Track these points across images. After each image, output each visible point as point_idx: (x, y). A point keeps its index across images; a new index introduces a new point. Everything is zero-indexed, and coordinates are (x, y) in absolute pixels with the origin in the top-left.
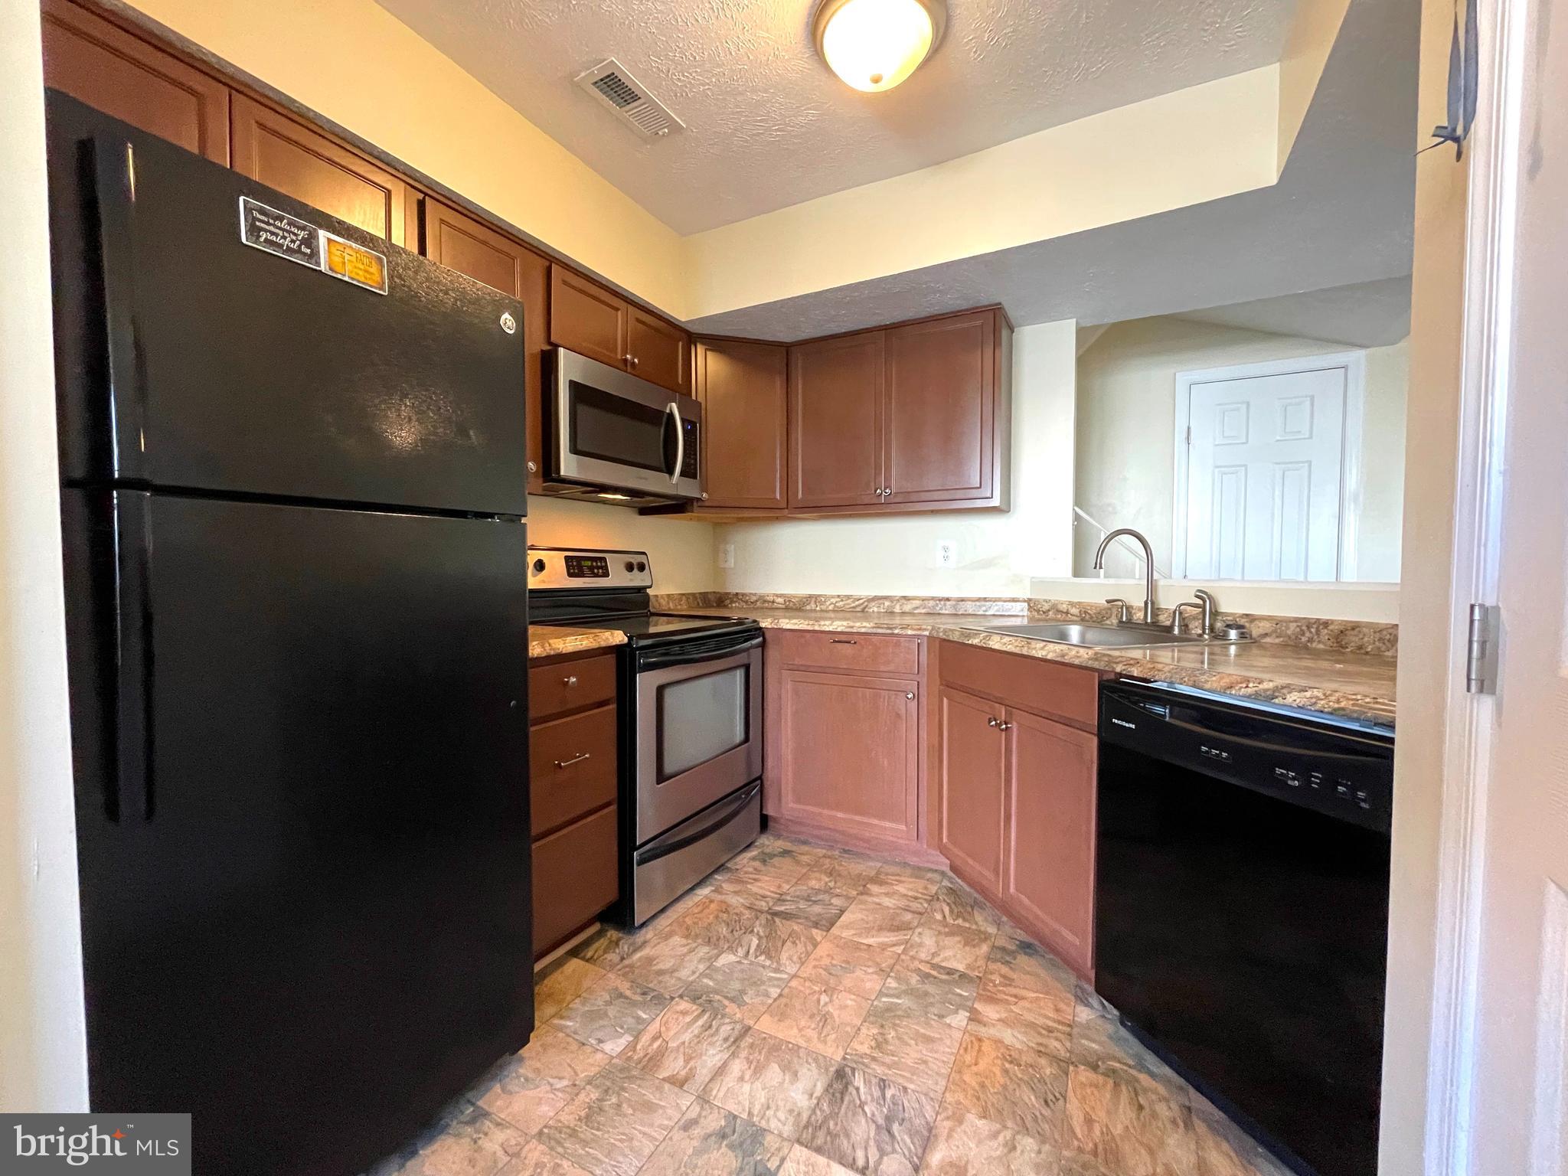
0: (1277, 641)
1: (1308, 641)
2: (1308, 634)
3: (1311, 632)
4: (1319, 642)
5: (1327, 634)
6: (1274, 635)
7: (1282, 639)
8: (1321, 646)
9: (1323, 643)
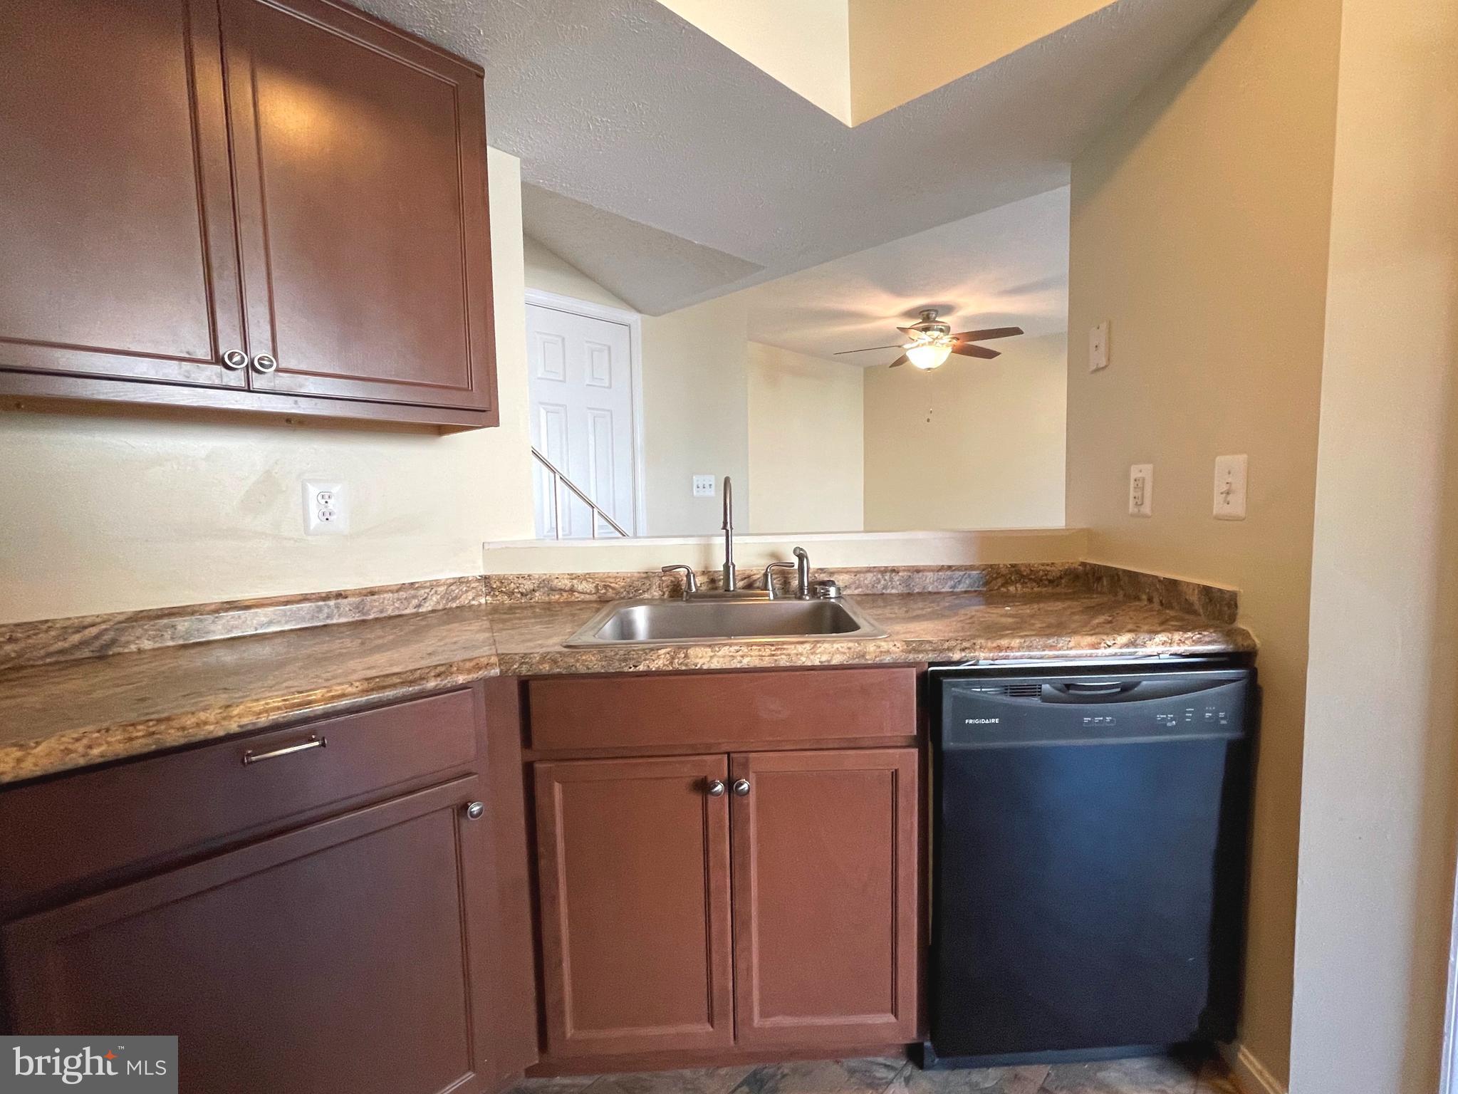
0: (856, 592)
1: (883, 589)
2: (883, 582)
3: (885, 580)
4: (893, 588)
5: (898, 580)
6: (853, 586)
7: (860, 590)
8: (894, 591)
9: (897, 588)
